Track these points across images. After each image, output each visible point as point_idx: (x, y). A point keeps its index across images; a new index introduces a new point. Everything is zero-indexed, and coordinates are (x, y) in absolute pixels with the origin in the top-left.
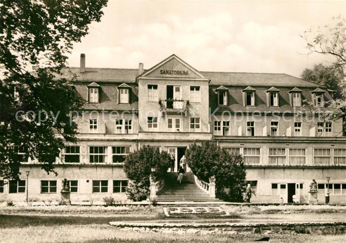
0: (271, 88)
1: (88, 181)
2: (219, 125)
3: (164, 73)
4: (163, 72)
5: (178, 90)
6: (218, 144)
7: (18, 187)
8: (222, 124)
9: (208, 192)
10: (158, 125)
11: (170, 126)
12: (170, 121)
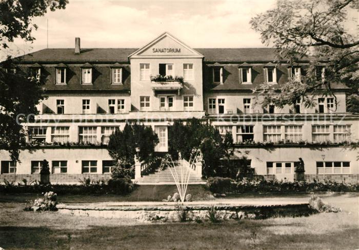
0: (268, 64)
1: (77, 162)
2: (214, 102)
3: (157, 51)
4: (155, 50)
5: (170, 68)
6: (209, 123)
7: (10, 167)
8: (217, 101)
9: (194, 172)
10: (150, 104)
11: (163, 105)
12: (163, 100)
